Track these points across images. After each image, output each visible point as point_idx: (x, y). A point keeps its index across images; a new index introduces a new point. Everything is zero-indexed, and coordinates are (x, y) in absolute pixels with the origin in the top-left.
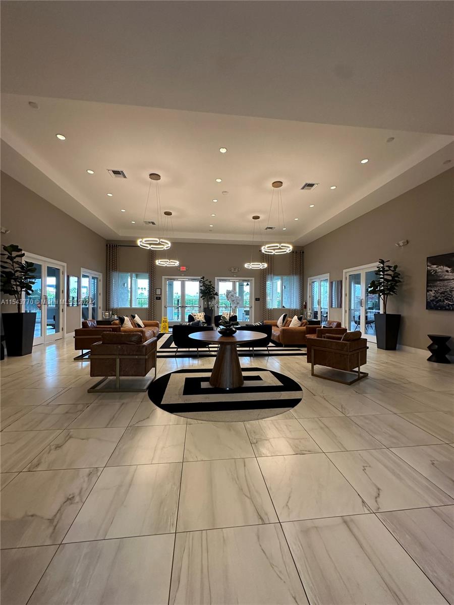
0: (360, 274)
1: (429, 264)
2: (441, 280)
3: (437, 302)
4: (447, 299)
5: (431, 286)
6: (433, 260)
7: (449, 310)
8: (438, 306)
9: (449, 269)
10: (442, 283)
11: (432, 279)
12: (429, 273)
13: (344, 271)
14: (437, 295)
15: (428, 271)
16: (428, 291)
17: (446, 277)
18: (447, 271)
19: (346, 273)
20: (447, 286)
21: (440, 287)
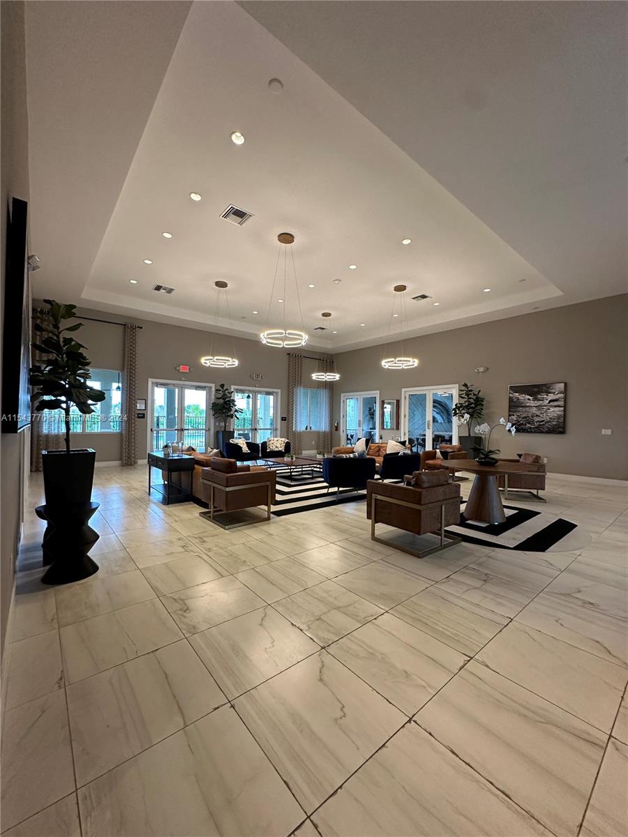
0: (425, 395)
1: (511, 392)
2: (522, 407)
3: (519, 425)
4: (529, 423)
5: (513, 412)
6: (515, 389)
7: (531, 432)
8: (520, 429)
9: (531, 398)
10: (524, 409)
11: (514, 405)
12: (511, 400)
13: (403, 390)
14: (519, 419)
15: (510, 398)
16: (510, 415)
17: (528, 404)
18: (529, 399)
19: (405, 392)
20: (528, 412)
21: (522, 412)
